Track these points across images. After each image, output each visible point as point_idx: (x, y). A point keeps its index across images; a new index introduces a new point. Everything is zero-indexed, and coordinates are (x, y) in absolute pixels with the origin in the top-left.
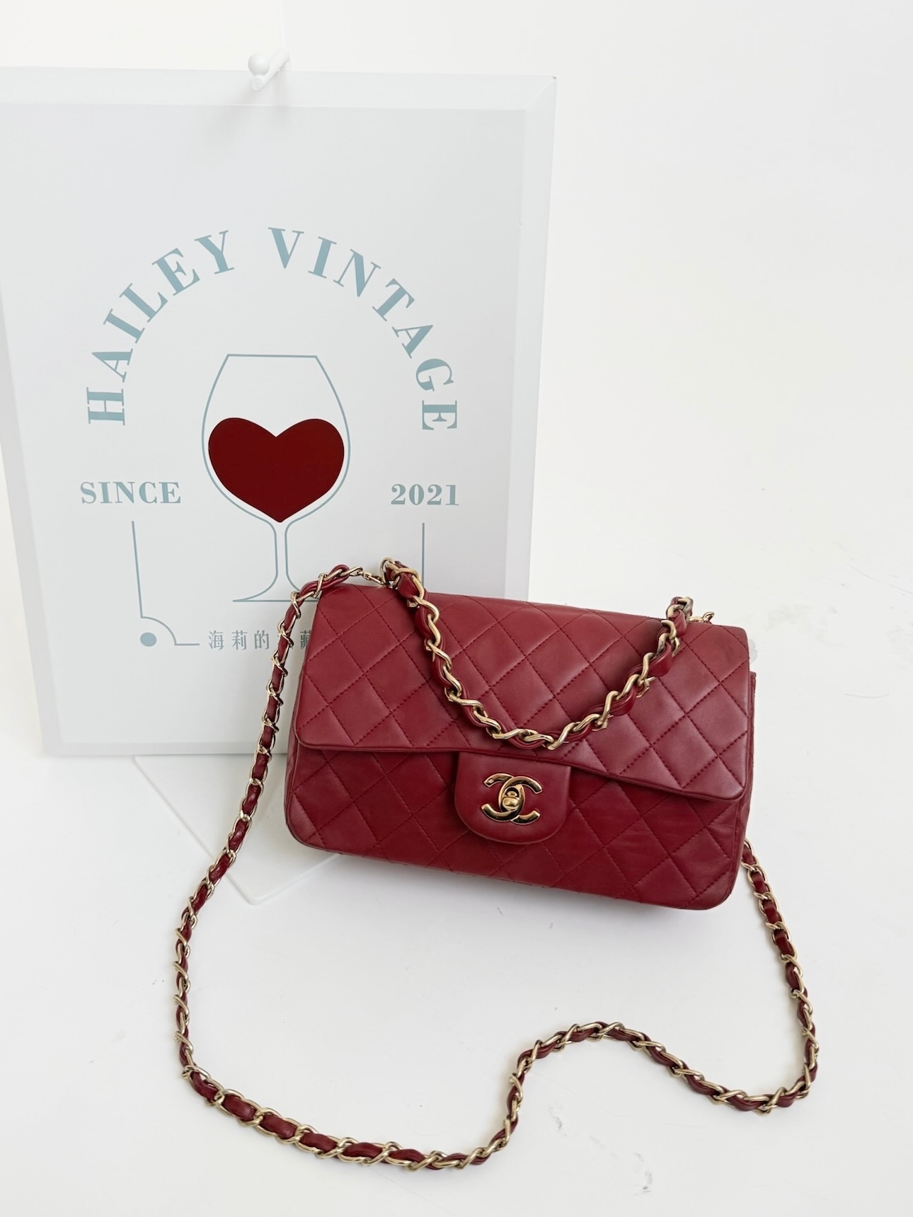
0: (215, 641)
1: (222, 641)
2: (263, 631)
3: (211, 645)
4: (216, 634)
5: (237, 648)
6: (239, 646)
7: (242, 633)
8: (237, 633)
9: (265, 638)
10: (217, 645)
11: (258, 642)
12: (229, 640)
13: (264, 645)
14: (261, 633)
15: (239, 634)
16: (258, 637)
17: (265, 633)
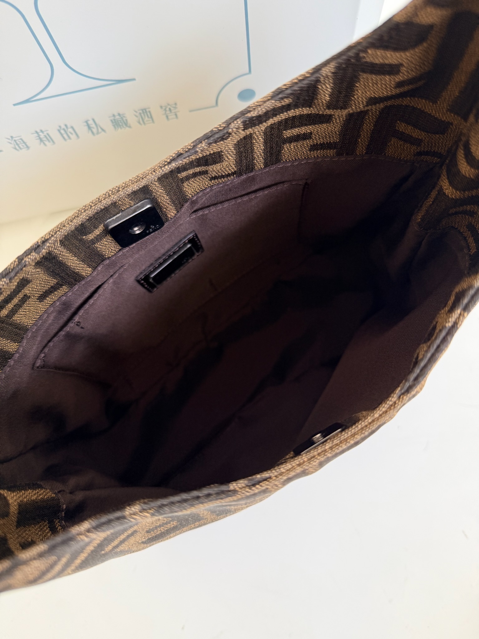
0: (17, 144)
1: (24, 142)
2: (66, 126)
3: (15, 149)
4: (14, 139)
5: (45, 145)
6: (47, 143)
7: (42, 131)
8: (37, 132)
9: (70, 130)
10: (21, 147)
11: (65, 136)
12: (32, 140)
13: (73, 136)
14: (63, 127)
15: (41, 134)
16: (62, 132)
17: (69, 126)
